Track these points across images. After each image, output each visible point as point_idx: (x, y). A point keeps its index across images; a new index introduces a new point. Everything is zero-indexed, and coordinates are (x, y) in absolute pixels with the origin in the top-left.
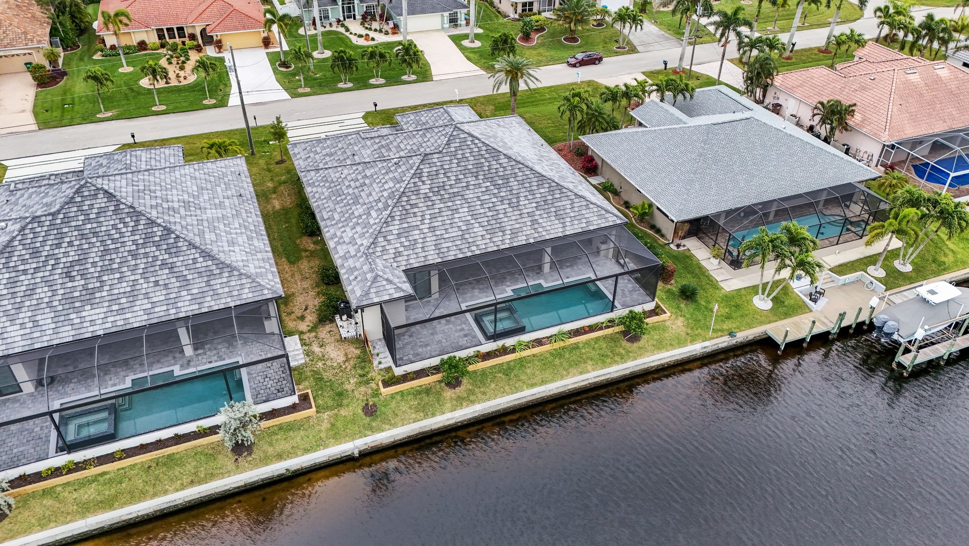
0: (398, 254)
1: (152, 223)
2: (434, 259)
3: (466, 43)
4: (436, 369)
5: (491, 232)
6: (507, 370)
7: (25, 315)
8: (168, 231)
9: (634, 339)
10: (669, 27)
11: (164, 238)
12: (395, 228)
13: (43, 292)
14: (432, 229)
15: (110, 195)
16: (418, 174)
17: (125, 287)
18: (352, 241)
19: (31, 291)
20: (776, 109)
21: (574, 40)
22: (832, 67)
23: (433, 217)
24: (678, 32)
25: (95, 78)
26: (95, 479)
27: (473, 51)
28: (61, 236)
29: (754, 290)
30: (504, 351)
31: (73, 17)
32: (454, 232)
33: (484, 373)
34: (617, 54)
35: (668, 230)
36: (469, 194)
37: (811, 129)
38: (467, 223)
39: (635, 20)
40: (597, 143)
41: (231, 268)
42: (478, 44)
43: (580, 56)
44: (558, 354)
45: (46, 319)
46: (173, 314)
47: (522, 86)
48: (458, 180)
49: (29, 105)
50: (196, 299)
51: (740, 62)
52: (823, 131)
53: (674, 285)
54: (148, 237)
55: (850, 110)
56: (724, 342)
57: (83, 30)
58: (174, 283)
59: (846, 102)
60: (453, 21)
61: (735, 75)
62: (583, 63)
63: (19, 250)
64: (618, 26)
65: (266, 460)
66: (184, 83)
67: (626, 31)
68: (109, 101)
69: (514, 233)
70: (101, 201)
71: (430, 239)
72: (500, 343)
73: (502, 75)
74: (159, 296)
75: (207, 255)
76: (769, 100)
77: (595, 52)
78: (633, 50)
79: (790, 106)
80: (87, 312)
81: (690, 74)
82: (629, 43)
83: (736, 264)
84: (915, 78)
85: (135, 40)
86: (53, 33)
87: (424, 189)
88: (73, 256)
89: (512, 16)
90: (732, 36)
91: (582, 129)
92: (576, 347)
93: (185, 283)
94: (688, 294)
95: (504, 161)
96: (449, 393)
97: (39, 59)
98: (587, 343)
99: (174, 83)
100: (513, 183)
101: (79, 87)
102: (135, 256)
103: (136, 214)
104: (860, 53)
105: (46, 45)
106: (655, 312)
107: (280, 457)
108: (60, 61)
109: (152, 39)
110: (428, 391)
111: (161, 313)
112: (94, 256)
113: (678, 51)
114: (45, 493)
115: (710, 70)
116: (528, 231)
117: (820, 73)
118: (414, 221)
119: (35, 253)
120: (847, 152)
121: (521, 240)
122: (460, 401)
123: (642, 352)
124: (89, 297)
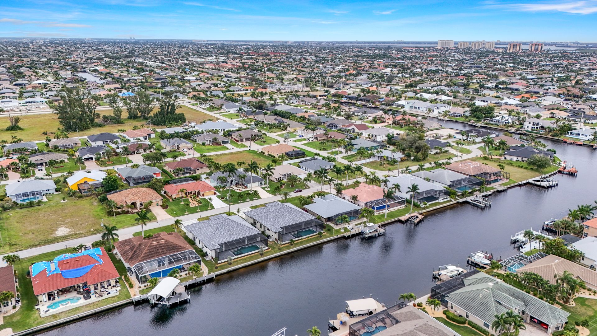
3: (266, 189)
4: (289, 243)
5: (293, 221)
6: (300, 243)
9: (321, 237)
10: (317, 181)
12: (277, 221)
13: (225, 234)
14: (283, 221)
16: (278, 212)
17: (237, 232)
18: (269, 224)
19: (224, 234)
20: (344, 198)
21: (293, 186)
22: (354, 189)
23: (282, 219)
24: (320, 182)
26: (241, 259)
27: (269, 191)
28: (225, 226)
29: (341, 229)
30: (299, 240)
32: (287, 221)
33: (297, 243)
34: (305, 189)
35: (324, 220)
37: (351, 202)
39: (308, 180)
40: (306, 207)
41: (252, 229)
42: (269, 189)
43: (297, 190)
44: (308, 240)
45: (227, 237)
46: (246, 236)
47: (288, 197)
49: (166, 213)
51: (335, 188)
52: (353, 201)
53: (326, 229)
54: (238, 225)
55: (357, 197)
56: (336, 237)
59: (356, 195)
60: (261, 184)
61: (334, 192)
62: (298, 192)
64: (305, 182)
65: (266, 256)
67: (307, 183)
70: (228, 220)
72: (298, 238)
73: (283, 195)
74: (243, 233)
76: (342, 197)
77: (300, 189)
78: (309, 188)
79: (347, 197)
80: (233, 236)
81: (324, 192)
82: (308, 186)
83: (337, 225)
84: (369, 190)
87: (280, 215)
88: (228, 228)
89: (276, 181)
90: (332, 183)
91: (303, 204)
92: (311, 239)
93: (246, 231)
94: (329, 230)
96: (291, 246)
97: (160, 202)
98: (313, 238)
100: (295, 213)
101: (174, 208)
102: (237, 228)
104: (360, 185)
106: (324, 233)
107: (268, 256)
109: (184, 195)
110: (289, 246)
111: (244, 236)
112: (231, 228)
113: (320, 187)
114: (236, 261)
115: (328, 191)
117: (351, 190)
118: (280, 220)
119: (222, 228)
120: (358, 205)
121: (298, 222)
122: (294, 247)
123: (322, 239)
124: (233, 234)
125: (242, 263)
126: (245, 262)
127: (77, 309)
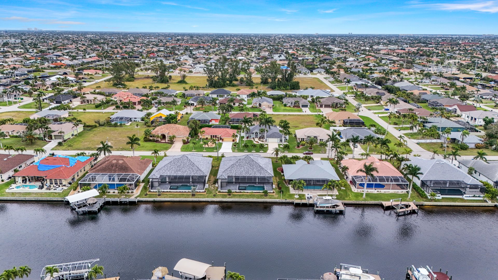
0: (228, 173)
1: (192, 162)
2: (234, 175)
3: (281, 146)
4: (227, 192)
6: (240, 195)
7: (171, 171)
8: (194, 163)
9: (266, 196)
11: (193, 164)
13: (174, 169)
14: (236, 171)
15: (187, 157)
16: (237, 162)
17: (185, 170)
19: (172, 168)
21: (311, 149)
23: (237, 169)
25: (194, 143)
26: (172, 194)
27: (282, 148)
28: (179, 161)
29: (296, 194)
31: (195, 131)
32: (239, 172)
33: (235, 195)
35: (287, 182)
36: (245, 167)
38: (242, 171)
40: (285, 166)
41: (201, 170)
43: (307, 152)
44: (250, 195)
45: (173, 172)
46: (190, 175)
48: (244, 164)
49: (180, 147)
50: (194, 174)
54: (190, 164)
56: (284, 200)
57: (196, 134)
58: (192, 171)
60: (281, 141)
62: (307, 154)
63: (172, 162)
65: (196, 198)
66: (212, 147)
68: (195, 148)
69: (250, 174)
71: (235, 172)
72: (240, 191)
74: (189, 172)
75: (198, 168)
78: (325, 153)
80: (179, 172)
82: (326, 151)
83: (295, 189)
85: (205, 137)
86: (190, 134)
88: (179, 164)
94: (281, 192)
95: (254, 162)
96: (228, 196)
97: (185, 139)
98: (257, 195)
99: (210, 147)
100: (254, 166)
101: (191, 145)
102: (188, 166)
103: (190, 160)
105: (187, 136)
106: (272, 193)
107: (198, 198)
108: (189, 140)
109: (209, 137)
110: (225, 195)
111: (188, 174)
112: (182, 165)
114: (166, 194)
116: (253, 174)
119: (174, 163)
122: (229, 198)
123: (266, 198)
124: (180, 170)
125: (170, 197)
126: (173, 197)
127: (29, 194)
